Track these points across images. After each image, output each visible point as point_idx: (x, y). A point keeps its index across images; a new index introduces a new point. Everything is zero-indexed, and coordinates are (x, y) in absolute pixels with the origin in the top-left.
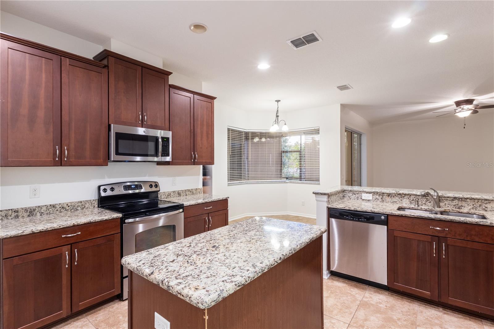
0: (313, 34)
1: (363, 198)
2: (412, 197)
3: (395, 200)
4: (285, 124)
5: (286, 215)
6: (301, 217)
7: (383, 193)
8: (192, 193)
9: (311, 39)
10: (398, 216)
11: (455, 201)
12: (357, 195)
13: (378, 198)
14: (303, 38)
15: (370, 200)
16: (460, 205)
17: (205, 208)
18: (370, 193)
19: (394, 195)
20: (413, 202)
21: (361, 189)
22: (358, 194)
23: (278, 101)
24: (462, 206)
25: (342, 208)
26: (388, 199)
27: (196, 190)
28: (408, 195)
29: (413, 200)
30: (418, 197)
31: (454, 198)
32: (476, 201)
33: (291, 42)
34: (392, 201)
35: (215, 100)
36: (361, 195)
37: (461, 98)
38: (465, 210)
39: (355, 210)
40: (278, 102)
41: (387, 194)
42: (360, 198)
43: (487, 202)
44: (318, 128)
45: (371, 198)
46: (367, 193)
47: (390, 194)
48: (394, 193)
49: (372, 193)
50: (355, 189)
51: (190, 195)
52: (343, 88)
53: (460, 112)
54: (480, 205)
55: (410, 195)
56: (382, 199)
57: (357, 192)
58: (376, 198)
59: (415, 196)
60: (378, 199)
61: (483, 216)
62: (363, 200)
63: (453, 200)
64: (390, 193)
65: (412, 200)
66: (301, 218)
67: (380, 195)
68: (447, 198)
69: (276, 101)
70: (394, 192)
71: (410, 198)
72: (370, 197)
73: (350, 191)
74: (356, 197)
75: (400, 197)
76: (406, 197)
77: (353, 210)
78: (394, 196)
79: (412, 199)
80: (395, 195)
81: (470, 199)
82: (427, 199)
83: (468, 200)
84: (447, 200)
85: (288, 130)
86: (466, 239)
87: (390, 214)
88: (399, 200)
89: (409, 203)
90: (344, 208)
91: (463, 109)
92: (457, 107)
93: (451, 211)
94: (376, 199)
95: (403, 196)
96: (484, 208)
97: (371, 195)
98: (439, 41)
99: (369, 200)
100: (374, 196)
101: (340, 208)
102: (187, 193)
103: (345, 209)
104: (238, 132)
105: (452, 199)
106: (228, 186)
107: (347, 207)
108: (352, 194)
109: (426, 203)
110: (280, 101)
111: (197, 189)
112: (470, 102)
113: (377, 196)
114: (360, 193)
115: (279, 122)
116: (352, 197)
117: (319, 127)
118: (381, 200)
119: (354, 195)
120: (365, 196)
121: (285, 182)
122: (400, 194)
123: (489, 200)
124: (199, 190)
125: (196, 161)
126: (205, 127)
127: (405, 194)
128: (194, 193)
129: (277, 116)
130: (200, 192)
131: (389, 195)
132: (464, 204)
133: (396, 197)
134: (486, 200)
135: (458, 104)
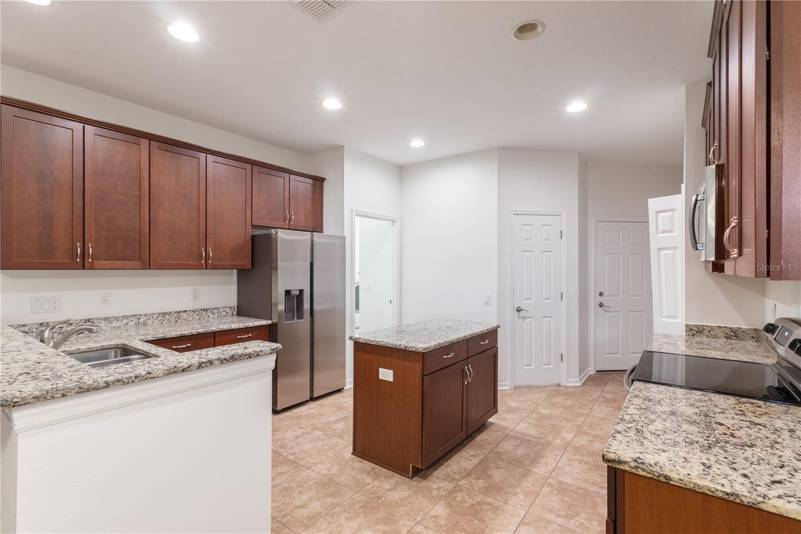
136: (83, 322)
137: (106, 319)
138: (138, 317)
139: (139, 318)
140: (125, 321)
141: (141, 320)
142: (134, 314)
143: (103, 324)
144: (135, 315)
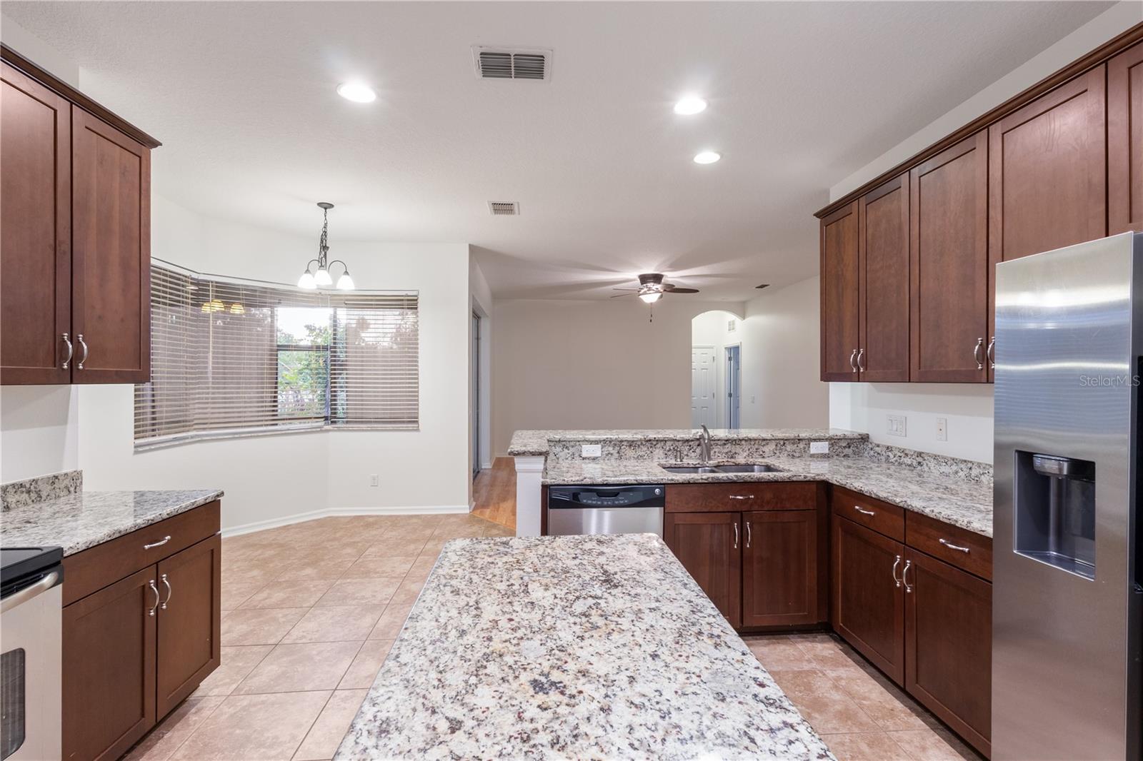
0: (542, 57)
1: (584, 455)
2: (669, 443)
3: (641, 454)
4: (346, 273)
5: (325, 518)
6: (370, 516)
7: (622, 441)
8: (33, 495)
9: (531, 67)
10: (683, 483)
11: (727, 446)
12: (572, 450)
13: (611, 452)
14: (515, 55)
15: (597, 458)
16: (733, 451)
17: (147, 547)
18: (596, 442)
19: (639, 443)
20: (669, 453)
21: (581, 436)
22: (573, 447)
23: (326, 206)
24: (736, 453)
25: (579, 483)
26: (630, 452)
27: (53, 483)
28: (662, 441)
29: (670, 450)
30: (677, 443)
31: (726, 441)
32: (753, 443)
33: (481, 54)
34: (636, 456)
35: (153, 151)
36: (579, 448)
37: (650, 270)
38: (741, 460)
39: (605, 483)
40: (326, 209)
41: (628, 441)
42: (577, 455)
43: (764, 443)
44: (415, 293)
45: (598, 454)
46: (591, 442)
47: (633, 441)
48: (641, 440)
49: (600, 441)
50: (568, 437)
51: (26, 504)
52: (502, 208)
53: (645, 293)
54: (757, 449)
55: (666, 441)
56: (618, 452)
57: (572, 444)
58: (607, 452)
59: (672, 443)
60: (612, 454)
61: (767, 466)
62: (584, 459)
63: (725, 444)
64: (632, 439)
65: (668, 451)
66: (371, 520)
67: (615, 445)
68: (717, 442)
69: (320, 204)
70: (639, 436)
71: (665, 447)
72: (595, 451)
73: (556, 441)
74: (569, 453)
75: (649, 445)
76: (658, 446)
77: (600, 483)
78: (639, 446)
79: (668, 449)
80: (642, 444)
81: (746, 441)
82: (690, 446)
83: (743, 442)
84: (717, 444)
85: (354, 288)
86: (775, 509)
87: (669, 482)
88: (648, 452)
89: (663, 456)
90: (582, 480)
91: (650, 289)
92: (642, 284)
93: (726, 464)
94: (607, 455)
95: (655, 443)
96: (761, 453)
97: (599, 446)
98: (711, 162)
99: (594, 459)
100: (605, 449)
101: (572, 483)
102: (12, 499)
103: (583, 483)
104: (171, 277)
105: (724, 442)
106: (136, 452)
107: (587, 479)
108: (560, 449)
109: (689, 454)
110: (331, 206)
111: (56, 477)
112: (657, 278)
113: (611, 449)
114: (578, 443)
115: (328, 265)
116: (561, 454)
117: (418, 291)
118: (618, 455)
119: (566, 451)
120: (588, 450)
121: (321, 430)
122: (650, 440)
123: (767, 440)
124: (66, 482)
125: (81, 367)
126: (116, 243)
127: (657, 441)
128: (44, 494)
129: (325, 248)
130: (72, 489)
131: (632, 444)
132: (737, 449)
133: (642, 447)
134: (764, 440)
135: (644, 279)
136: (916, 454)
137: (935, 457)
138: (970, 465)
139: (970, 468)
140: (954, 468)
141: (975, 472)
142: (964, 459)
143: (932, 464)
144: (965, 461)
